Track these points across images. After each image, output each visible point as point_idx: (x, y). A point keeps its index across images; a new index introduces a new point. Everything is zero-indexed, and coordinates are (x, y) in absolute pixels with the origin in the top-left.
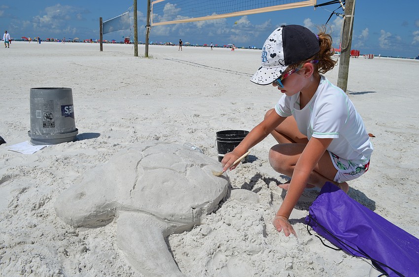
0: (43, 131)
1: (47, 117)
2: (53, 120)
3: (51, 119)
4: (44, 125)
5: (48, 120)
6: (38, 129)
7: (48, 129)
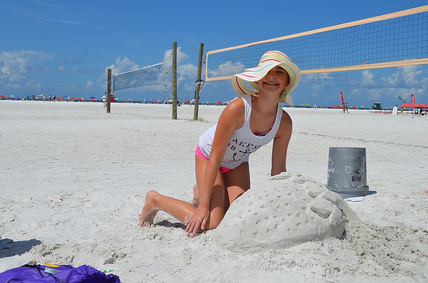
0: (351, 184)
1: (356, 172)
2: (360, 175)
3: (359, 174)
4: (353, 179)
5: (356, 174)
6: (346, 183)
7: (356, 182)
